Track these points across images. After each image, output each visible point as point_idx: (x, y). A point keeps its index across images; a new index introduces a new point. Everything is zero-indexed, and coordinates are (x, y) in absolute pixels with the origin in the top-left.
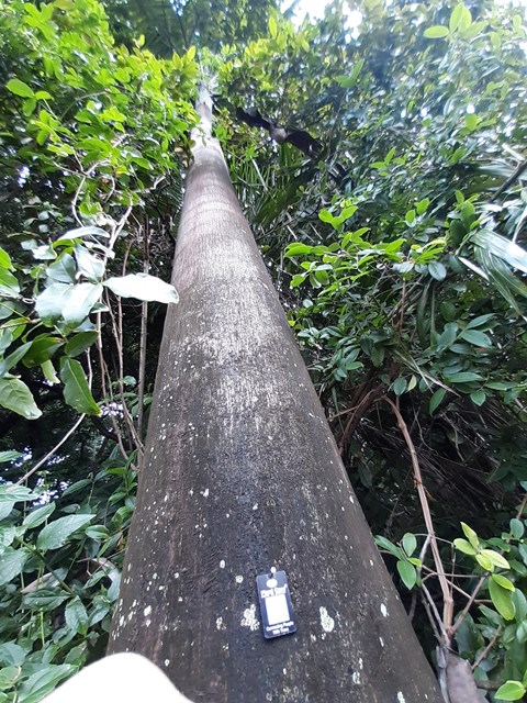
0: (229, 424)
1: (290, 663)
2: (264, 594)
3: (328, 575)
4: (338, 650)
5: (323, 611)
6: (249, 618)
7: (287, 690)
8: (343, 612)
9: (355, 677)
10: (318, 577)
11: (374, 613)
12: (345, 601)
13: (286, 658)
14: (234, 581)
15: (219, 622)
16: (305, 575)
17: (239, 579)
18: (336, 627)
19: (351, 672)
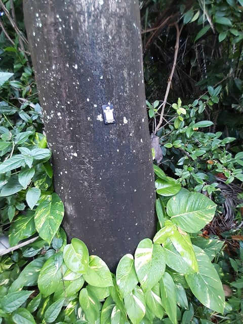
0: (84, 21)
1: (112, 130)
2: (105, 111)
3: (128, 108)
4: (127, 128)
5: (125, 118)
6: (100, 118)
7: (111, 136)
8: (131, 119)
9: (131, 135)
10: (125, 108)
11: (140, 120)
12: (132, 116)
13: (112, 129)
14: (93, 106)
15: (89, 118)
16: (120, 107)
17: (95, 106)
18: (128, 122)
19: (130, 133)
